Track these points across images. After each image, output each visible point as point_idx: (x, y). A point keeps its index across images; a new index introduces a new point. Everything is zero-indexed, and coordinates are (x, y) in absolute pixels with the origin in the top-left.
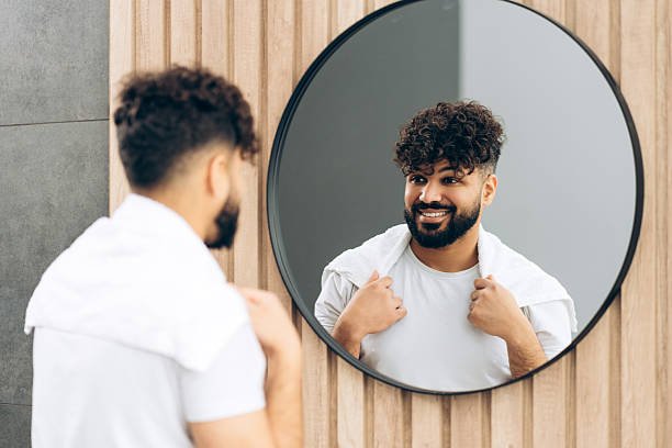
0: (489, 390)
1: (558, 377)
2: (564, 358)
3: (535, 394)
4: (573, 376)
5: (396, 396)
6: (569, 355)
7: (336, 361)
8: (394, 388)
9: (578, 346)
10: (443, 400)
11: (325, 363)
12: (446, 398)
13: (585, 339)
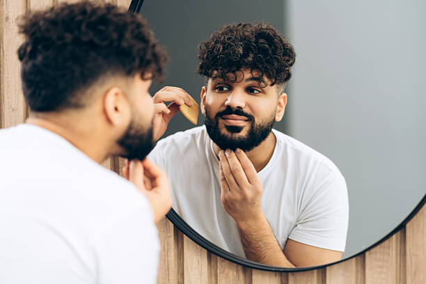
0: (325, 266)
1: (388, 254)
2: (394, 236)
3: (367, 271)
4: (403, 253)
5: (237, 271)
6: (399, 233)
7: (182, 239)
8: (235, 265)
9: (408, 225)
10: (281, 276)
11: (172, 240)
12: (284, 274)
13: (415, 218)
